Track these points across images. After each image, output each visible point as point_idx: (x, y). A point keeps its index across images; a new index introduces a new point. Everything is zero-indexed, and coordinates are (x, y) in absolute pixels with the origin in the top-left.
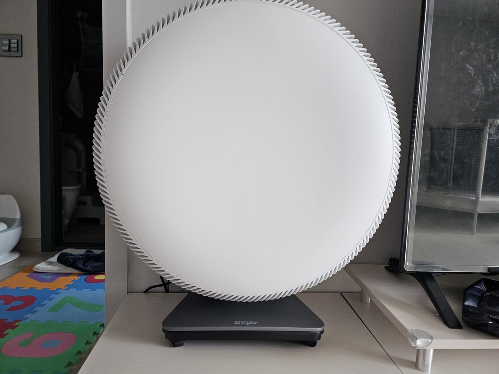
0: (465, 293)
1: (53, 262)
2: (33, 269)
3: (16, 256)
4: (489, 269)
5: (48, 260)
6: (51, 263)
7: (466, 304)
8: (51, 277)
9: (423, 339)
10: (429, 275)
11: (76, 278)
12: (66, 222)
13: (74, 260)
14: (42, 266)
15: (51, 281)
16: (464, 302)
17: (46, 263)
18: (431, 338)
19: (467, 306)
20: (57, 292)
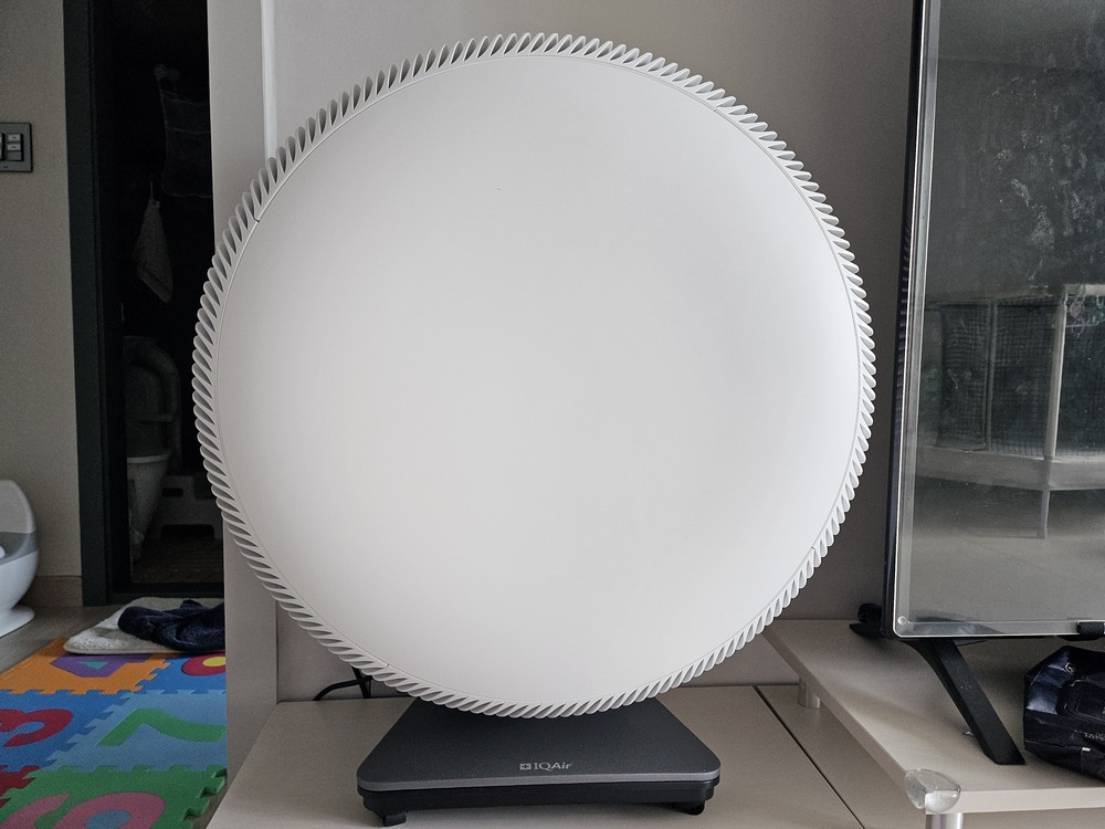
0: (1027, 682)
1: (110, 630)
2: (65, 647)
3: (25, 618)
4: (1079, 627)
5: (98, 626)
6: (105, 633)
7: (1031, 707)
8: (104, 664)
9: (939, 793)
10: (949, 645)
11: (162, 664)
12: (137, 537)
13: (157, 624)
14: (84, 640)
15: (105, 673)
16: (1026, 704)
17: (94, 632)
18: (958, 788)
19: (1035, 712)
20: (119, 698)
